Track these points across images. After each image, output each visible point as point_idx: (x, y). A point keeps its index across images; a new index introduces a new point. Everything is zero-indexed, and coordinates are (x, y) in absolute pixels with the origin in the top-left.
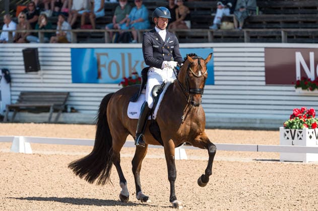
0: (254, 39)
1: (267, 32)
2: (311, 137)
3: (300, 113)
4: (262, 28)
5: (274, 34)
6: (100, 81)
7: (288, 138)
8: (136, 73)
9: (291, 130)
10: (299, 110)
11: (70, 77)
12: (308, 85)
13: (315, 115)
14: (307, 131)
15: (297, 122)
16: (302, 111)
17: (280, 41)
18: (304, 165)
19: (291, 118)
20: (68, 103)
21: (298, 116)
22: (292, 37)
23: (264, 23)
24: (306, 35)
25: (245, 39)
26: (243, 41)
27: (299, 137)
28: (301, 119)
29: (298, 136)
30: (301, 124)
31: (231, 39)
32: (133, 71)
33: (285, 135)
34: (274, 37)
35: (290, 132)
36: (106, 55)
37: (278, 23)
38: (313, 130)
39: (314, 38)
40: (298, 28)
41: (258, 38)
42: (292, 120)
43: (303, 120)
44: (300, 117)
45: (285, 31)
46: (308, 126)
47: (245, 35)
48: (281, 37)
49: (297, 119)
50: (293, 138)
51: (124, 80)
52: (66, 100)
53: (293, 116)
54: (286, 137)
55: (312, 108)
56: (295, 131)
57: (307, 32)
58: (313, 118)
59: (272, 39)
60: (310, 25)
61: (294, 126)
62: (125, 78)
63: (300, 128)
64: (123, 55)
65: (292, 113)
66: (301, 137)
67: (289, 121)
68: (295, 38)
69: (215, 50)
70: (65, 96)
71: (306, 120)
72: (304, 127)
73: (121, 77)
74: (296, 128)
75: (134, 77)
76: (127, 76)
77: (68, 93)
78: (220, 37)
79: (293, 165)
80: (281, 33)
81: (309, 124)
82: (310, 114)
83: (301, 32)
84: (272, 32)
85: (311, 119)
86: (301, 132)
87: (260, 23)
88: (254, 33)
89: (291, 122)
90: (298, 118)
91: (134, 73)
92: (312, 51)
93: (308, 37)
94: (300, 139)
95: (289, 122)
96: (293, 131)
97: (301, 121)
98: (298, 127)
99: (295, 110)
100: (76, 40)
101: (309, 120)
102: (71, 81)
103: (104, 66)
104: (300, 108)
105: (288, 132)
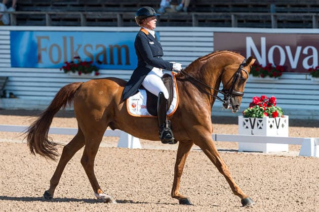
0: (203, 23)
1: (215, 16)
2: (271, 126)
3: (260, 101)
4: (210, 12)
5: (223, 18)
6: (40, 65)
7: (247, 127)
8: (78, 58)
9: (250, 119)
10: (258, 98)
11: (9, 61)
12: (259, 72)
13: (275, 104)
14: (268, 120)
15: (257, 111)
16: (262, 99)
17: (230, 26)
18: (265, 156)
19: (250, 107)
20: (6, 88)
21: (258, 105)
22: (242, 21)
23: (212, 6)
24: (256, 19)
25: (193, 23)
26: (191, 25)
27: (259, 127)
28: (261, 108)
29: (258, 125)
30: (261, 113)
31: (179, 23)
32: (75, 56)
33: (245, 124)
34: (223, 21)
35: (249, 121)
36: (47, 38)
37: (227, 6)
38: (274, 119)
39: (265, 22)
40: (248, 12)
41: (206, 22)
42: (252, 108)
43: (263, 109)
44: (260, 105)
45: (235, 16)
46: (268, 115)
47: (193, 18)
48: (230, 21)
49: (257, 108)
50: (253, 127)
51: (65, 65)
52: (5, 85)
53: (252, 105)
54: (245, 126)
55: (273, 96)
56: (255, 119)
57: (258, 16)
58: (274, 107)
59: (220, 23)
60: (260, 9)
61: (254, 115)
62: (66, 63)
63: (260, 117)
64: (65, 38)
65: (251, 101)
66: (262, 126)
67: (249, 109)
68: (245, 22)
69: (161, 34)
70: (4, 81)
71: (266, 108)
72: (264, 116)
73: (62, 61)
74: (256, 117)
75: (76, 61)
76: (69, 60)
77: (7, 78)
78: (166, 21)
79: (253, 155)
80: (230, 17)
81: (270, 112)
82: (271, 102)
83: (251, 16)
84: (221, 16)
85: (271, 107)
86: (261, 121)
87: (208, 6)
88: (202, 16)
89: (250, 110)
90: (258, 106)
91: (76, 58)
92: (263, 36)
93: (258, 21)
94: (260, 128)
95: (249, 111)
96: (252, 119)
97: (261, 110)
98: (257, 116)
99: (255, 98)
100: (15, 23)
101: (269, 108)
102: (10, 65)
103: (45, 50)
104: (260, 96)
105: (247, 121)
